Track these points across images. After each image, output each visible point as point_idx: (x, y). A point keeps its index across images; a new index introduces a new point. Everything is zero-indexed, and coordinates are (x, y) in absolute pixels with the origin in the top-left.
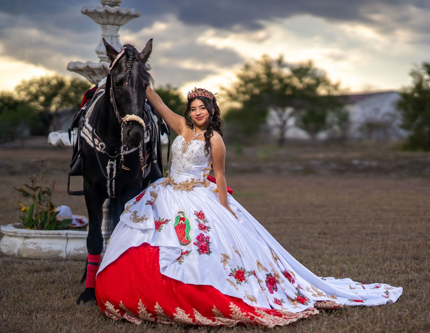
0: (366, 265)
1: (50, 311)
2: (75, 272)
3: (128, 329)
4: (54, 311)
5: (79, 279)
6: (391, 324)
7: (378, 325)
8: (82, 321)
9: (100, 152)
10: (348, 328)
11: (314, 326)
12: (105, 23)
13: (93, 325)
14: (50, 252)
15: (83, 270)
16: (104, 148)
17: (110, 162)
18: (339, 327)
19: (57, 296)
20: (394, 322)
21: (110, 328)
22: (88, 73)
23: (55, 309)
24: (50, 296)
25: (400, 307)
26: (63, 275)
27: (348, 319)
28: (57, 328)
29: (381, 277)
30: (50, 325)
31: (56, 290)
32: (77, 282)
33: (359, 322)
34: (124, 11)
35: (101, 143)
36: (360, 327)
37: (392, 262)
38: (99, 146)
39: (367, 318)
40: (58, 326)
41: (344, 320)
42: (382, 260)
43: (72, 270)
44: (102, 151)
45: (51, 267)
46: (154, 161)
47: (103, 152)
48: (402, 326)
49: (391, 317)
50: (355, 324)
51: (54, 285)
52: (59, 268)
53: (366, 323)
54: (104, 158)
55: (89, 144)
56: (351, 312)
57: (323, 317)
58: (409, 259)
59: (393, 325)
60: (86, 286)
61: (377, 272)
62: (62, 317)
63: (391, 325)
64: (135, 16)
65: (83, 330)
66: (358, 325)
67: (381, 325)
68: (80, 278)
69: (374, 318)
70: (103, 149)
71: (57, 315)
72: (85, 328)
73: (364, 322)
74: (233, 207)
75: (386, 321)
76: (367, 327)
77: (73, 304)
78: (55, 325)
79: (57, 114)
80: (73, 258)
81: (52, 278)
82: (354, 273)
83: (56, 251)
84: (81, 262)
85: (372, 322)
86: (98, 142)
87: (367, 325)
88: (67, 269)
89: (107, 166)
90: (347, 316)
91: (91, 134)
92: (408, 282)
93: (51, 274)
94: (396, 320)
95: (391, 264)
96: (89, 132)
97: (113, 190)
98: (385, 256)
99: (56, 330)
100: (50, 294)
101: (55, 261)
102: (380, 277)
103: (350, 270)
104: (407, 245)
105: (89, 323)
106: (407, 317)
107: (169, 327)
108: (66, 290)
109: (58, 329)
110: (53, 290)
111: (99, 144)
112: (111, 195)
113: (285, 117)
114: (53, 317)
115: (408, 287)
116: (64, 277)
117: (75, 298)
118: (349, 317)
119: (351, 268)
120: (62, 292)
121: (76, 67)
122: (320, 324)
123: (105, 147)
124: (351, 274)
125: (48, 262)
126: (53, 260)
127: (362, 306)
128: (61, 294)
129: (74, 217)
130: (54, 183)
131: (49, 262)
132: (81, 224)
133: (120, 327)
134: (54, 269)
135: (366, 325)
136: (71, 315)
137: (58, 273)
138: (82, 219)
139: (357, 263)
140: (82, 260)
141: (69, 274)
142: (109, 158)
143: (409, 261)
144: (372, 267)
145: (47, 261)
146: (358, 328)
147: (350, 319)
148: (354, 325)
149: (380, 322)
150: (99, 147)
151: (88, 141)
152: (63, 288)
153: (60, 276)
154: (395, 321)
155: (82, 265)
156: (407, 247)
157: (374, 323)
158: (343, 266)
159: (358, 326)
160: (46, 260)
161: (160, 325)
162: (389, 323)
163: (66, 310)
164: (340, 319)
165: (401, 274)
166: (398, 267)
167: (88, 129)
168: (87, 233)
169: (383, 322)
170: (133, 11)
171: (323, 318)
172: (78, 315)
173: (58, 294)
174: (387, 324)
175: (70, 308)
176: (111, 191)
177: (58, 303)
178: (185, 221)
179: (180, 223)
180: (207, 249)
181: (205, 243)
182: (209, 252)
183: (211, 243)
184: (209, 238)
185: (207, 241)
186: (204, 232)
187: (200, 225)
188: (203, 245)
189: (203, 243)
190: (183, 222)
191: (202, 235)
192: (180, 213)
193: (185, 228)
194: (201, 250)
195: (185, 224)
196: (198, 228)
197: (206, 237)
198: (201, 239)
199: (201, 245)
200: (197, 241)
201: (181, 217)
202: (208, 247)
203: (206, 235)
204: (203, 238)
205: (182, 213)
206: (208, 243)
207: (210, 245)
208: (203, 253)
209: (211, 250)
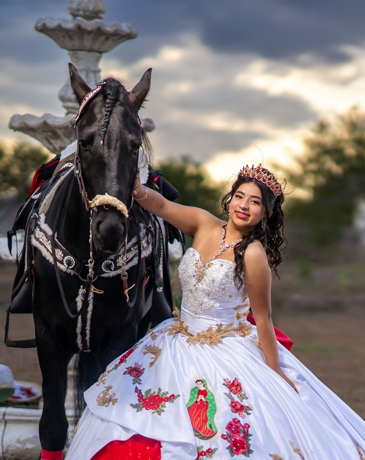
9: (66, 272)
12: (76, 47)
16: (73, 266)
17: (83, 290)
34: (109, 28)
35: (67, 257)
38: (64, 262)
44: (69, 271)
46: (158, 289)
47: (71, 273)
55: (47, 259)
64: (129, 36)
70: (71, 267)
74: (291, 372)
80: (15, 455)
86: (62, 256)
89: (77, 297)
91: (50, 242)
96: (47, 237)
97: (88, 338)
111: (63, 258)
112: (83, 347)
123: (74, 264)
129: (18, 384)
132: (29, 396)
138: (31, 388)
142: (82, 283)
150: (63, 264)
151: (45, 253)
167: (45, 233)
168: (39, 412)
170: (125, 28)
176: (84, 341)
178: (207, 397)
179: (198, 400)
180: (245, 445)
181: (242, 435)
182: (248, 452)
183: (251, 435)
184: (249, 427)
185: (244, 432)
186: (241, 415)
187: (233, 404)
188: (238, 439)
189: (237, 436)
190: (203, 399)
191: (236, 421)
192: (198, 382)
193: (207, 408)
194: (235, 448)
195: (207, 402)
196: (230, 408)
197: (243, 425)
198: (234, 428)
199: (235, 439)
200: (227, 432)
201: (200, 389)
202: (247, 442)
203: (243, 422)
204: (237, 427)
205: (202, 382)
206: (247, 435)
207: (250, 440)
208: (238, 453)
209: (251, 448)
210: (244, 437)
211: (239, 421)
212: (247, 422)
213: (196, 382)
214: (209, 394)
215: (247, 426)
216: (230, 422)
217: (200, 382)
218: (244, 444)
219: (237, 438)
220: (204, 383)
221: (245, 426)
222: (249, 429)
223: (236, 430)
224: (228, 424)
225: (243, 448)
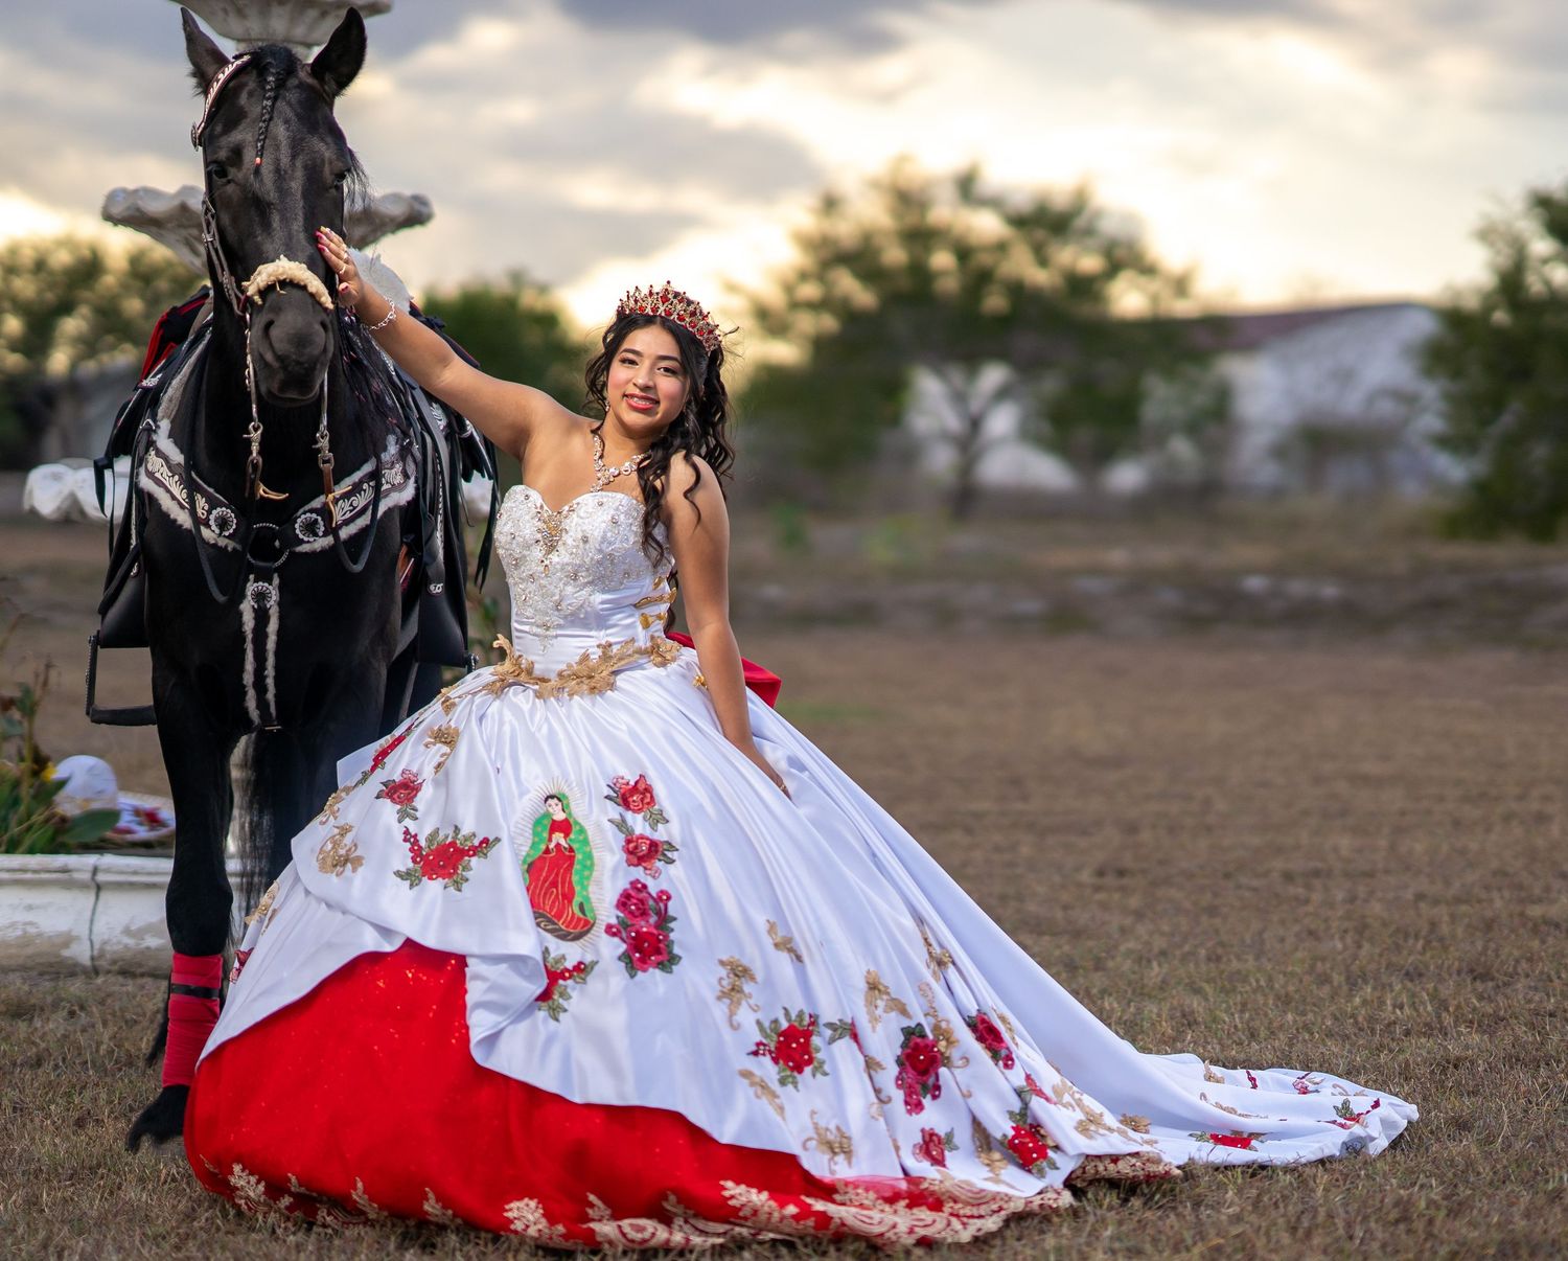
0: (1278, 997)
1: (19, 1178)
2: (126, 1022)
3: (325, 1251)
4: (36, 1177)
5: (140, 1049)
6: (1368, 1236)
7: (1316, 1241)
8: (147, 1216)
9: (215, 546)
10: (1196, 1251)
11: (1064, 1242)
13: (188, 1235)
14: (26, 941)
15: (158, 1012)
16: (231, 531)
17: (256, 584)
18: (1160, 1248)
19: (49, 1116)
20: (1380, 1229)
21: (254, 1245)
22: (184, 232)
23: (41, 1170)
24: (21, 1116)
25: (1406, 1169)
26: (75, 1032)
27: (1197, 1216)
28: (45, 1247)
29: (1335, 1050)
30: (20, 1231)
31: (47, 1093)
32: (130, 1064)
33: (1240, 1230)
35: (219, 509)
36: (1243, 1249)
37: (1383, 986)
38: (212, 522)
39: (1274, 1213)
40: (49, 1238)
41: (1183, 1222)
42: (1342, 978)
43: (114, 1014)
44: (222, 542)
45: (33, 1001)
46: (432, 587)
47: (226, 547)
48: (1411, 1243)
49: (1369, 1211)
50: (1223, 1237)
51: (40, 1071)
52: (62, 1004)
53: (1267, 1234)
54: (232, 571)
55: (172, 516)
56: (1210, 1186)
57: (1101, 1206)
58: (1450, 975)
59: (1374, 1240)
60: (165, 1081)
61: (1321, 1028)
62: (67, 1201)
63: (1366, 1242)
64: (373, 9)
65: (147, 1255)
66: (1238, 1240)
67: (1329, 1240)
68: (143, 1046)
69: (1303, 1212)
70: (227, 534)
71: (48, 1195)
72: (154, 1247)
73: (1260, 1227)
75: (1349, 1225)
76: (1271, 1251)
77: (110, 1150)
78: (37, 1230)
79: (75, 388)
80: (121, 963)
81: (33, 1043)
82: (1233, 1030)
83: (50, 937)
84: (148, 981)
85: (1293, 1230)
86: (206, 508)
87: (1274, 1240)
88: (94, 1009)
89: (241, 602)
90: (1197, 1205)
91: (176, 478)
92: (1444, 1071)
93: (30, 1030)
94: (1389, 1222)
95: (1380, 998)
96: (169, 468)
97: (270, 695)
98: (1357, 962)
99: (43, 1253)
100: (21, 1110)
101: (47, 977)
102: (1333, 1048)
103: (1215, 1020)
104: (1446, 918)
105: (173, 1228)
106: (1432, 1212)
107: (486, 1245)
108: (88, 1094)
109: (51, 1249)
110: (34, 1096)
111: (209, 512)
112: (261, 717)
113: (975, 405)
114: (33, 1202)
115: (1442, 1087)
116: (82, 1039)
117: (122, 1124)
118: (1202, 1208)
119: (1218, 1012)
120: (69, 1103)
121: (138, 210)
122: (1085, 1234)
123: (234, 527)
124: (1219, 1033)
125: (18, 983)
126: (41, 974)
127: (1255, 1166)
128: (69, 1110)
129: (127, 801)
130: (48, 666)
131: (24, 980)
132: (152, 829)
133: (293, 1243)
134: (42, 1009)
135: (1269, 1241)
136: (103, 1192)
137: (55, 1025)
138: (158, 809)
139: (1242, 990)
140: (154, 975)
141: (102, 1030)
142: (252, 569)
143: (1452, 983)
144: (1301, 1008)
145: (18, 974)
146: (1236, 1251)
147: (1209, 1216)
148: (1222, 1241)
149: (1324, 1227)
150: (208, 526)
151: (166, 503)
152: (74, 1086)
153: (65, 1036)
154: (1383, 1226)
155: (155, 994)
156: (1445, 929)
157: (1300, 1232)
158: (1188, 1002)
159: (1239, 1245)
160: (13, 971)
161: (454, 1237)
162: (1361, 1235)
163: (83, 1173)
164: (1168, 1216)
165: (1419, 1037)
166: (1407, 1010)
167: (166, 459)
168: (167, 865)
169: (1337, 1229)
171: (1099, 1212)
172: (132, 1193)
173: (53, 1107)
174: (1351, 1238)
175: (99, 1166)
176: (262, 704)
177: (55, 1145)
178: (572, 836)
179: (552, 846)
180: (661, 945)
181: (653, 919)
182: (669, 961)
183: (675, 919)
184: (669, 898)
185: (658, 913)
186: (648, 872)
187: (632, 845)
188: (645, 930)
189: (643, 923)
190: (563, 842)
191: (638, 887)
192: (550, 801)
193: (571, 865)
194: (637, 955)
195: (571, 850)
196: (625, 856)
197: (654, 895)
198: (635, 904)
199: (637, 932)
200: (618, 917)
201: (555, 818)
202: (666, 937)
203: (653, 889)
204: (642, 901)
205: (559, 799)
206: (664, 919)
207: (672, 930)
208: (645, 966)
209: (676, 950)
210: (658, 926)
211: (645, 887)
212: (665, 887)
213: (546, 800)
214: (575, 829)
215: (664, 897)
216: (625, 890)
217: (555, 800)
218: (660, 941)
219: (642, 927)
220: (565, 802)
221: (660, 898)
222: (670, 904)
223: (638, 909)
224: (621, 895)
225: (658, 952)
